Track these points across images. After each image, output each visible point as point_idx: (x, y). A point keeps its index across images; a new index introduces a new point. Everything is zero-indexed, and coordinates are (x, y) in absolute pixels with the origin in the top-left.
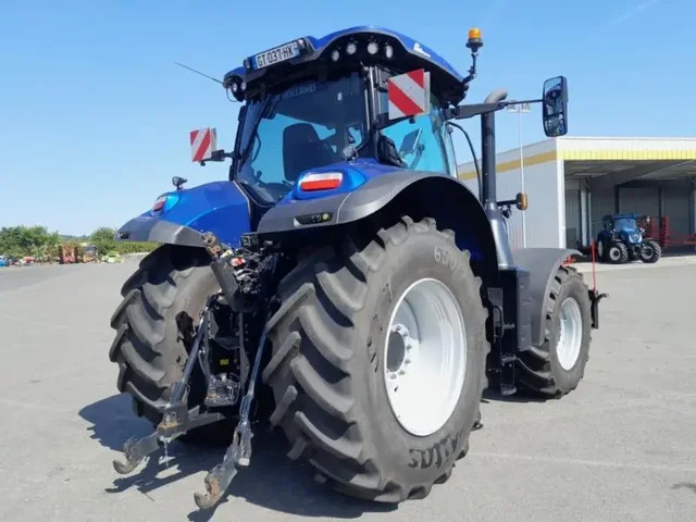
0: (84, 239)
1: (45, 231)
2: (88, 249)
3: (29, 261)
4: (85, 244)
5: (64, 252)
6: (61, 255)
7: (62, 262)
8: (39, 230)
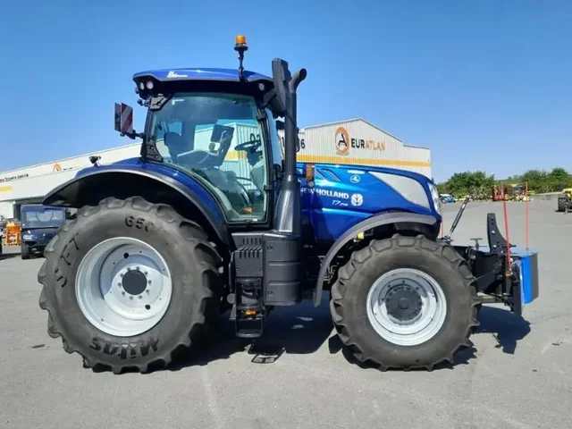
0: (515, 181)
1: (483, 176)
2: (516, 189)
3: (467, 200)
4: (514, 185)
5: (496, 192)
6: (493, 194)
7: (494, 200)
8: (480, 175)
